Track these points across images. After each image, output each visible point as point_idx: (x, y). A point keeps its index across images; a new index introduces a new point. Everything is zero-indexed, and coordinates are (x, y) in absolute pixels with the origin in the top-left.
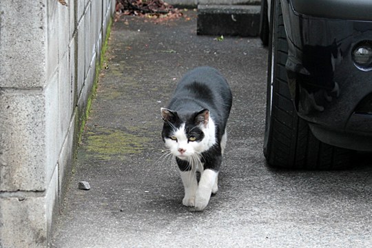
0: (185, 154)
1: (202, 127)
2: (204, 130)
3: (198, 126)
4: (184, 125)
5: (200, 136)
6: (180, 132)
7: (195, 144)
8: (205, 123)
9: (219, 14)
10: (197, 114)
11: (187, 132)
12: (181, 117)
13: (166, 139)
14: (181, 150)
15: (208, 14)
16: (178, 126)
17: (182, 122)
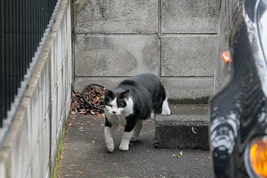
0: (116, 114)
1: (126, 100)
2: (127, 102)
3: (123, 99)
4: (116, 99)
5: (125, 105)
6: (114, 102)
7: (122, 109)
8: (127, 98)
9: (179, 127)
10: (123, 93)
11: (118, 102)
12: (114, 94)
13: (106, 106)
14: (114, 112)
15: (167, 127)
16: (113, 99)
17: (115, 97)
